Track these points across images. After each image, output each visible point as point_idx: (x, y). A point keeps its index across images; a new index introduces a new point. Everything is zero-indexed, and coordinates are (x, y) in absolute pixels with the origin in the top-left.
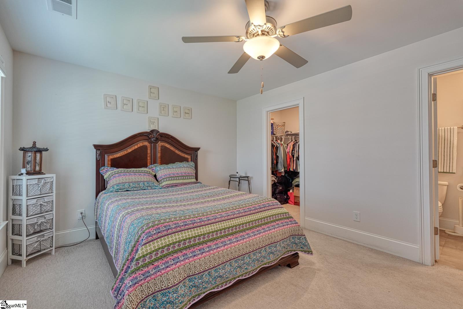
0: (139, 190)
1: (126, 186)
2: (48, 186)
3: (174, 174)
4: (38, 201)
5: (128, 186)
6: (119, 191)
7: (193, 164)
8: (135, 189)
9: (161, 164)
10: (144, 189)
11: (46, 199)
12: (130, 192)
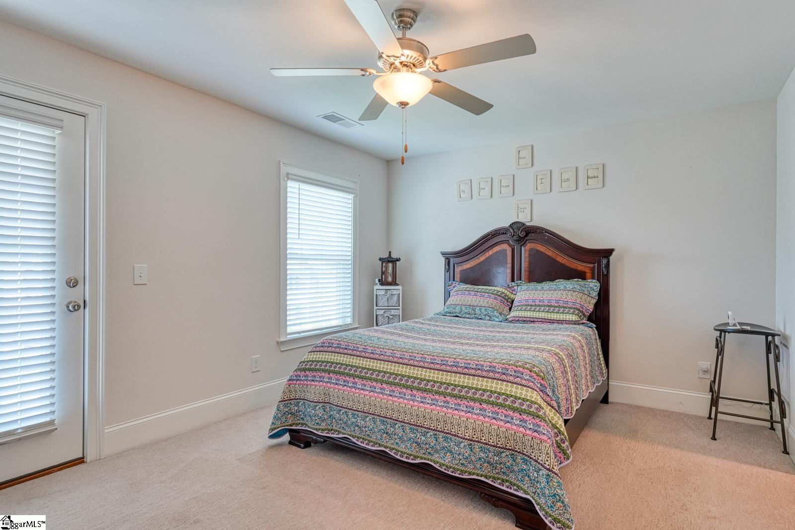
0: (473, 318)
1: (458, 309)
2: (395, 298)
3: (534, 301)
4: (386, 313)
5: (460, 311)
6: (448, 314)
7: (596, 284)
8: (468, 316)
9: (529, 282)
10: (480, 317)
11: (393, 312)
12: (459, 318)
